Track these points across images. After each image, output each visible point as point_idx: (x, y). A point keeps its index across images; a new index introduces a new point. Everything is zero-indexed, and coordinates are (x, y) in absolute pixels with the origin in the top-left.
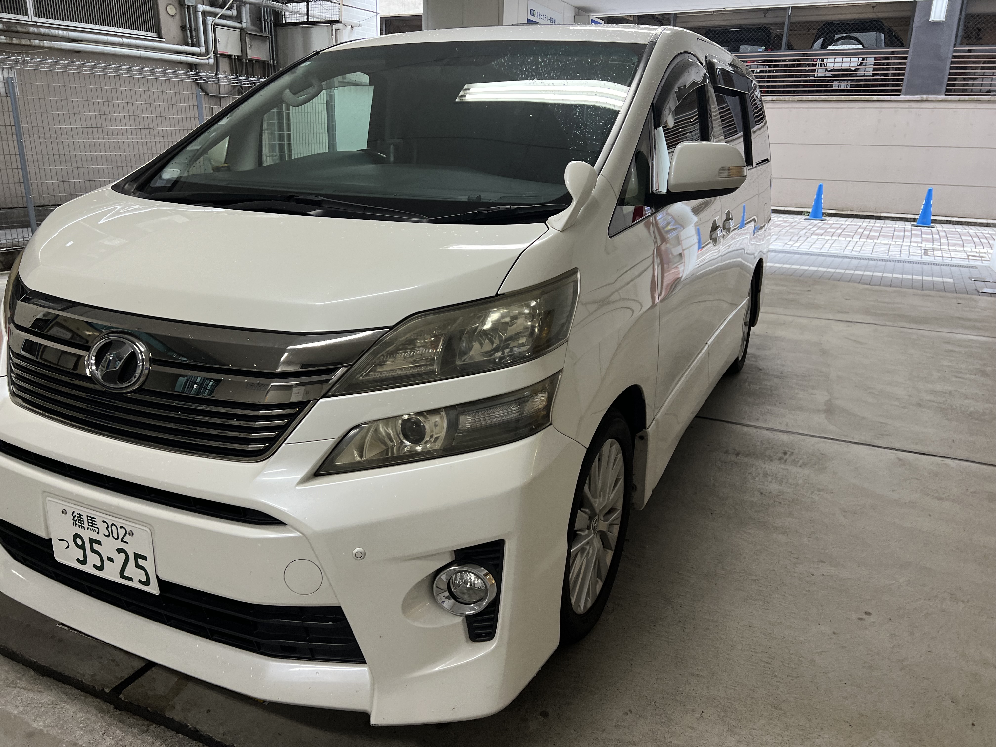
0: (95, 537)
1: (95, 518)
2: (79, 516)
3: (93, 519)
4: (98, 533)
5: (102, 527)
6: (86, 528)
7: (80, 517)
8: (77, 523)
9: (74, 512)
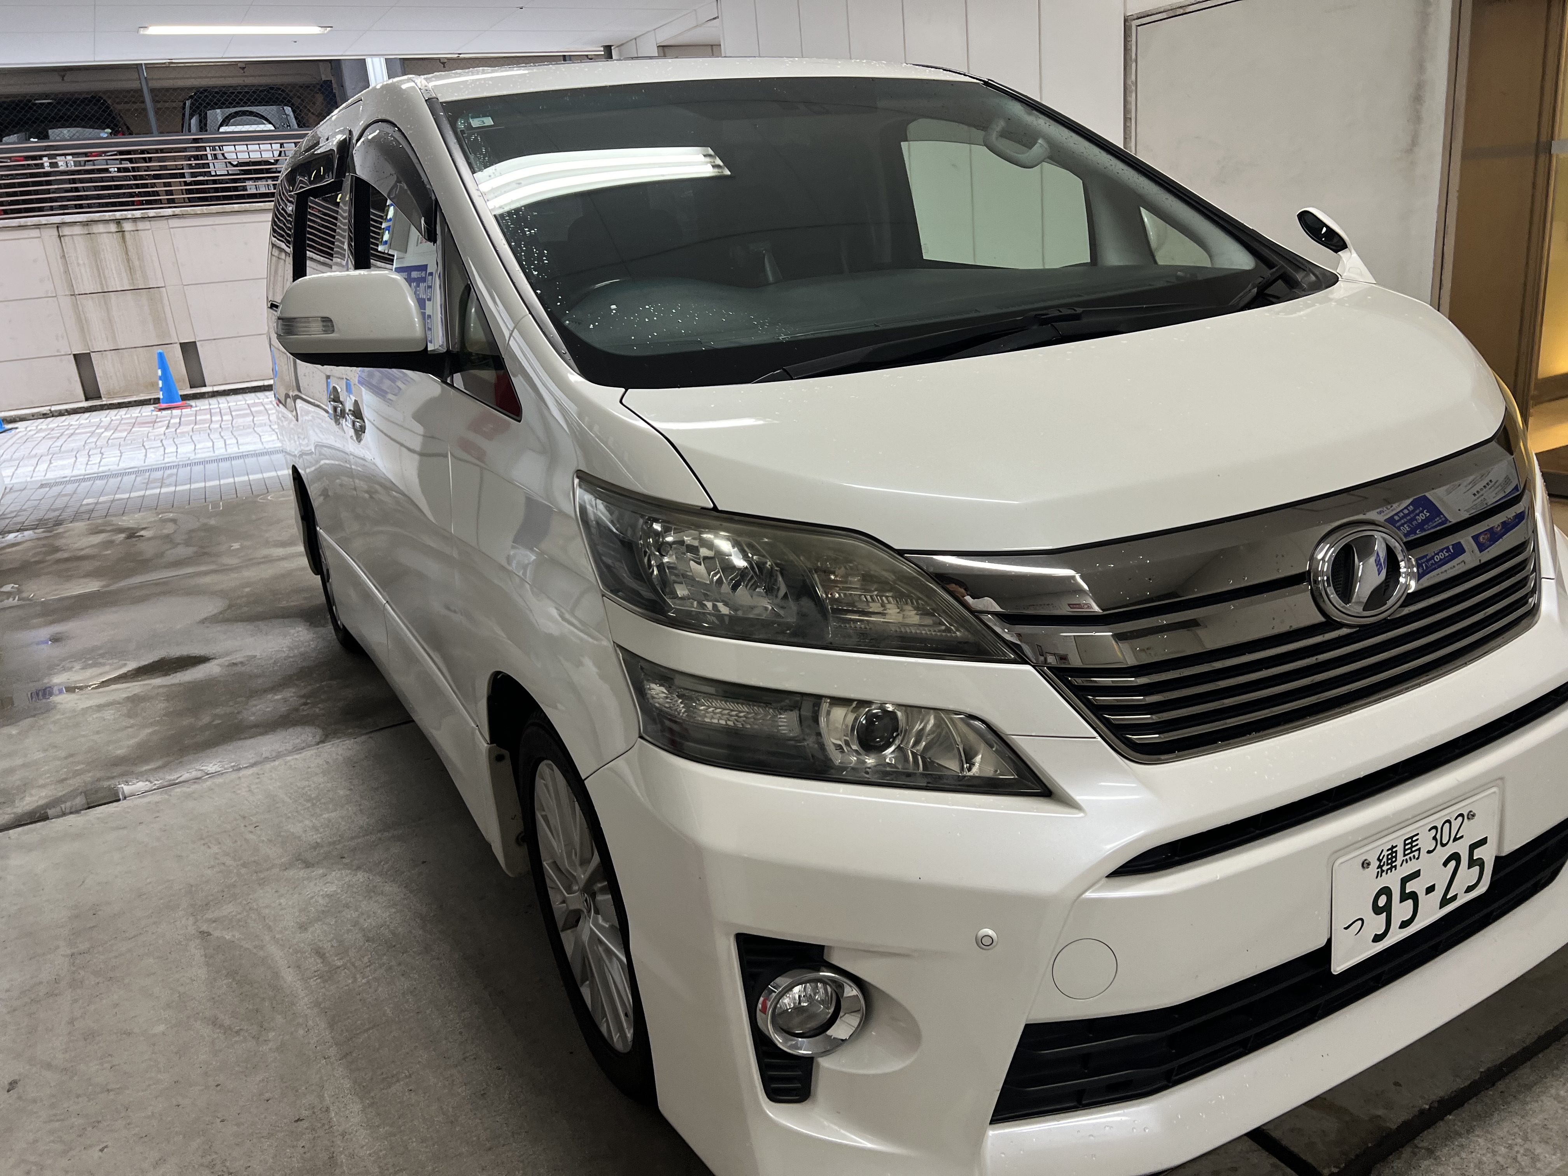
0: (1412, 869)
1: (1418, 834)
2: (1390, 852)
3: (1414, 839)
4: (1418, 858)
5: (1425, 842)
6: (1398, 867)
7: (1393, 852)
8: (1385, 868)
9: (1383, 850)
